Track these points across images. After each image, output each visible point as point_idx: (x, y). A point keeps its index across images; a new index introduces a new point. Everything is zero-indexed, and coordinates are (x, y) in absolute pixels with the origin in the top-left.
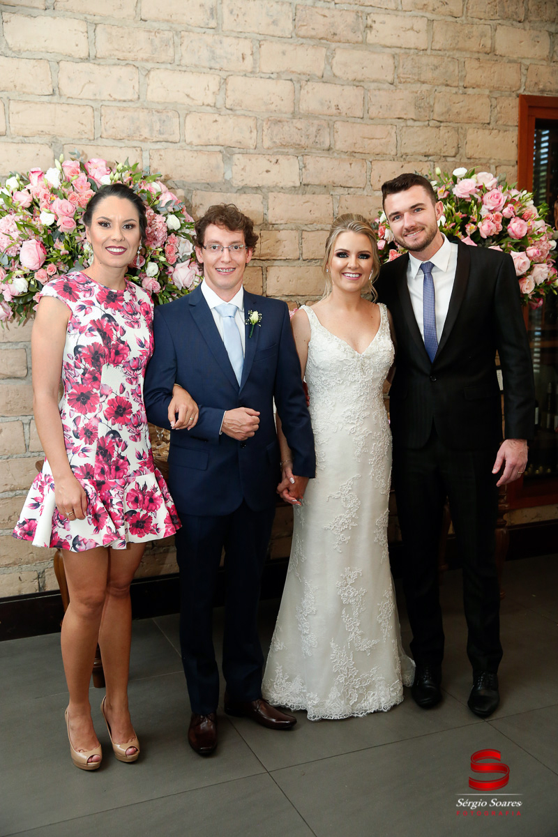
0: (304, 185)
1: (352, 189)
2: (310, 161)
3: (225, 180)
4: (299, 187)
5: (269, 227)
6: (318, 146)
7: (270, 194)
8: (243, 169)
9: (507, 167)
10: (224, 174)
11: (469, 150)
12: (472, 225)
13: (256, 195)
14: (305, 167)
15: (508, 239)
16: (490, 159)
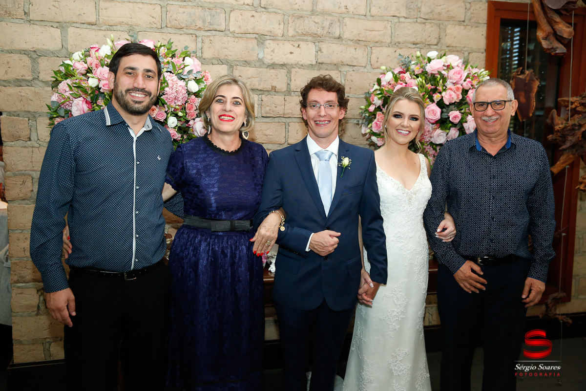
0: (319, 63)
1: (356, 67)
2: (324, 46)
3: (259, 59)
4: (315, 65)
5: (291, 94)
6: (331, 35)
7: (293, 69)
8: (272, 51)
9: (478, 54)
10: (258, 54)
11: (448, 40)
12: (438, 94)
13: (282, 70)
14: (320, 50)
15: (466, 106)
16: (464, 47)
